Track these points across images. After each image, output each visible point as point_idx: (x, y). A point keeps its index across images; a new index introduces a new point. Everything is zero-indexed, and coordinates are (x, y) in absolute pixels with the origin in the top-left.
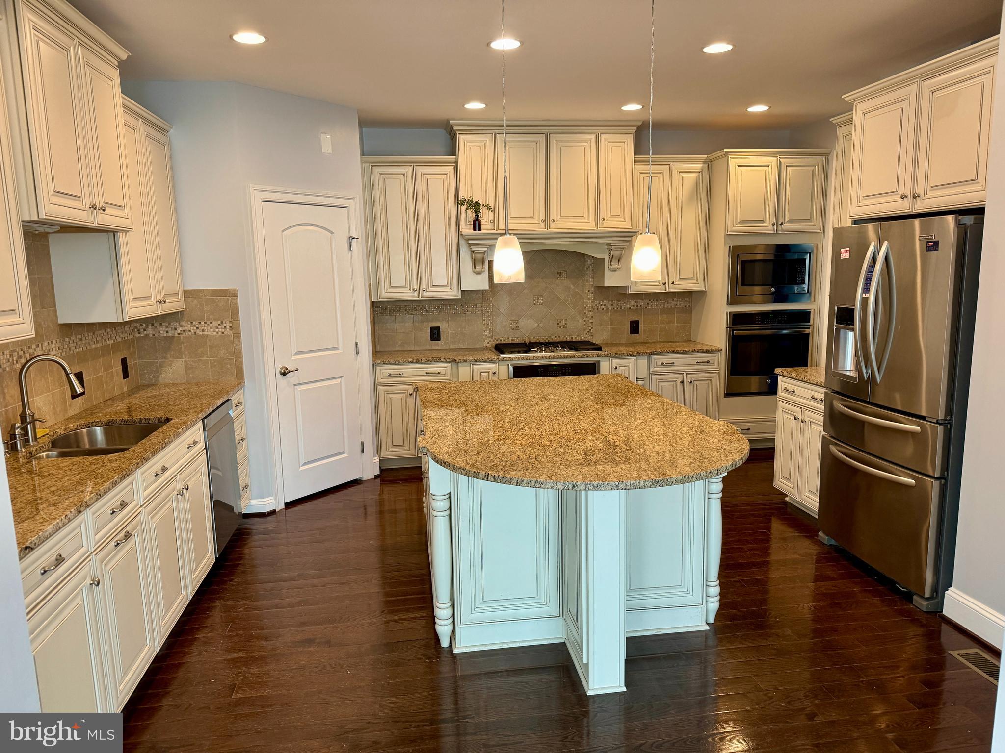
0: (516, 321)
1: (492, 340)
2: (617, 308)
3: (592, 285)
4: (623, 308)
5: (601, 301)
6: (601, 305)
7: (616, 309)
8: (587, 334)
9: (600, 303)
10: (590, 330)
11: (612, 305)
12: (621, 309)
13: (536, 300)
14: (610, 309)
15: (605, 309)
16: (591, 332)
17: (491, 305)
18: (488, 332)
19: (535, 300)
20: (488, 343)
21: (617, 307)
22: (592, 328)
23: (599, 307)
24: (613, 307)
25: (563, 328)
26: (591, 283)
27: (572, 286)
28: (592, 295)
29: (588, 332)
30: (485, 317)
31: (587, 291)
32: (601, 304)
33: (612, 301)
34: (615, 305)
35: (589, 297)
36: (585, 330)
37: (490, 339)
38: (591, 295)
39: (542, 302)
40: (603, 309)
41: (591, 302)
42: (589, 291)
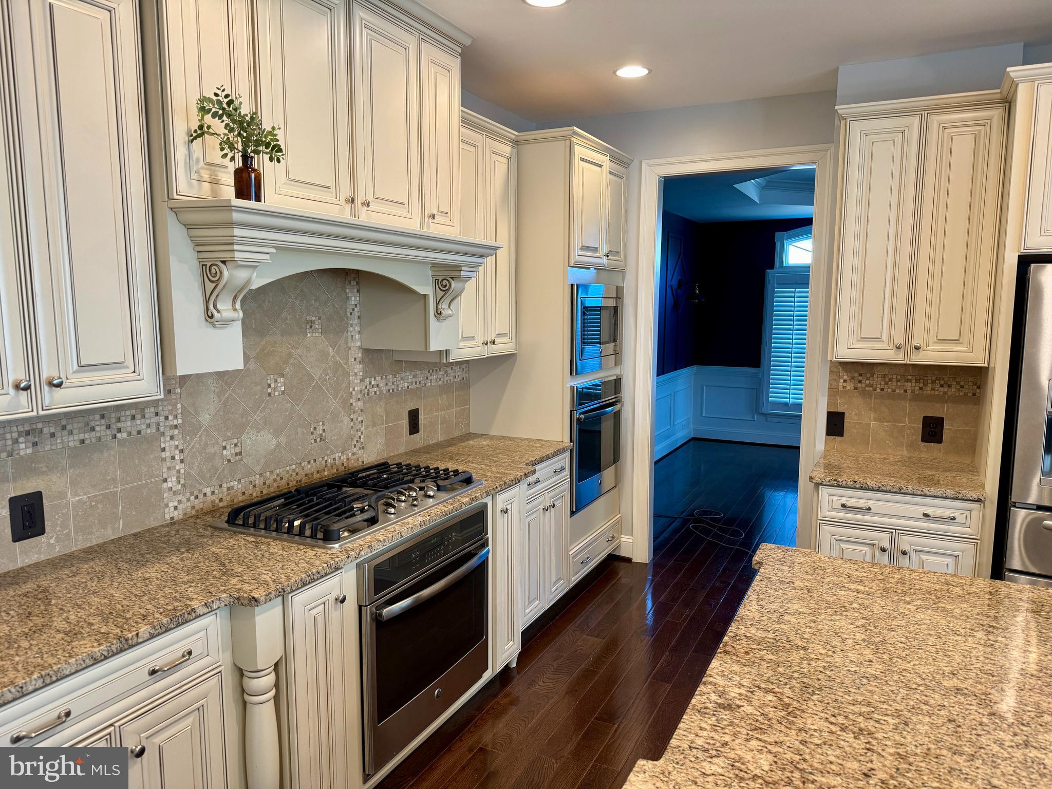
0: (236, 441)
1: (184, 500)
2: (393, 390)
3: (360, 347)
4: (400, 389)
5: (373, 379)
6: (373, 386)
7: (391, 391)
8: (355, 446)
9: (370, 383)
10: (360, 437)
11: (386, 384)
12: (397, 390)
13: (272, 385)
14: (385, 392)
15: (378, 393)
16: (362, 440)
17: (179, 406)
18: (174, 479)
19: (269, 386)
20: (176, 508)
21: (393, 387)
22: (362, 433)
23: (371, 390)
24: (388, 388)
25: (321, 440)
26: (356, 342)
27: (331, 350)
28: (361, 366)
29: (357, 442)
30: (165, 442)
31: (353, 360)
32: (373, 383)
33: (386, 378)
34: (390, 384)
35: (356, 371)
36: (352, 439)
37: (180, 497)
38: (358, 368)
39: (283, 389)
40: (375, 392)
41: (359, 381)
42: (355, 359)
